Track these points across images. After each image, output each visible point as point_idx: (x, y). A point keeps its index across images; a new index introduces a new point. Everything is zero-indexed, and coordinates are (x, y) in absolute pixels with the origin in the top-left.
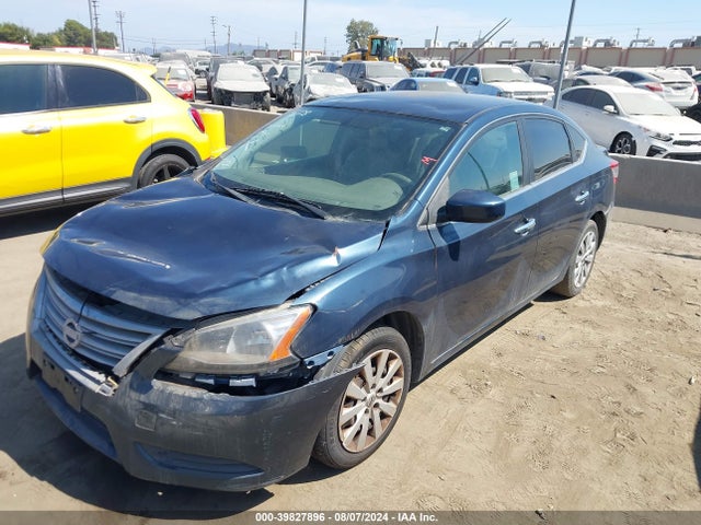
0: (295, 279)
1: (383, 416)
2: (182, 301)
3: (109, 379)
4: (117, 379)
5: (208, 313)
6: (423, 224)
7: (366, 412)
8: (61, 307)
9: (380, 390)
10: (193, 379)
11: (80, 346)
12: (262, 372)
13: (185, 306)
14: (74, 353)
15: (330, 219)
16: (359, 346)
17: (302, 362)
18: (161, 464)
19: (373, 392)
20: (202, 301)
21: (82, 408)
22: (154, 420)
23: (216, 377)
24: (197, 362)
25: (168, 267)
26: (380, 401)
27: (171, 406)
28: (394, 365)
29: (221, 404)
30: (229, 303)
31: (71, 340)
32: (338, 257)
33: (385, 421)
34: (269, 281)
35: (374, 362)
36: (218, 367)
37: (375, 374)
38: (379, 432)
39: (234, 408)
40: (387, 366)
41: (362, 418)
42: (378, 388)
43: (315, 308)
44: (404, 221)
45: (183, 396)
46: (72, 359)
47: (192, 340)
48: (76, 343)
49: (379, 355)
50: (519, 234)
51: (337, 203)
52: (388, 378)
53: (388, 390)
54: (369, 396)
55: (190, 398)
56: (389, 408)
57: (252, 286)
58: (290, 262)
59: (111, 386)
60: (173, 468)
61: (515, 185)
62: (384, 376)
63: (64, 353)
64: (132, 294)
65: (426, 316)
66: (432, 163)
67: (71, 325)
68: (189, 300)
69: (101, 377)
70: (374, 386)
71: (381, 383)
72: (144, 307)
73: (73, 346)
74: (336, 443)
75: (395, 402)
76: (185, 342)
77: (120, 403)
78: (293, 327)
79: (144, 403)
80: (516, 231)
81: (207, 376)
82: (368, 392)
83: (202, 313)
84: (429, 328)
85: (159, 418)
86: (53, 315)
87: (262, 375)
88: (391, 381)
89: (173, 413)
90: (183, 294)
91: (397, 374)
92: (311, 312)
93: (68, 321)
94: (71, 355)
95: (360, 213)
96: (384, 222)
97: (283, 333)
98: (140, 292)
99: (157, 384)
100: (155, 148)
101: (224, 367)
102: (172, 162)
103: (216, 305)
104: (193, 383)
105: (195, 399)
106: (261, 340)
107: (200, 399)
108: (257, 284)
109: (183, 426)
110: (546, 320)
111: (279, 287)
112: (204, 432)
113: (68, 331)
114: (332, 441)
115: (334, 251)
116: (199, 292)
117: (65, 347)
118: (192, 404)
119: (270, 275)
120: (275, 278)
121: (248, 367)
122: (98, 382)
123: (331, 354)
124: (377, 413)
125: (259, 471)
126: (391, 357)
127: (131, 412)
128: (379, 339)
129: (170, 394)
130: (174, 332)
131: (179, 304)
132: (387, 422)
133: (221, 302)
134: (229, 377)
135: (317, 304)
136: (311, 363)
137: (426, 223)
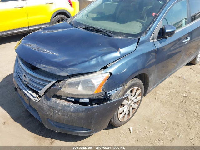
0: (104, 61)
1: (133, 109)
2: (62, 69)
3: (38, 96)
4: (40, 97)
5: (71, 74)
6: (152, 40)
7: (128, 108)
8: (22, 69)
9: (133, 101)
10: (67, 99)
11: (28, 83)
12: (91, 97)
13: (63, 70)
14: (27, 86)
15: (116, 37)
16: (126, 87)
17: (106, 94)
18: (56, 126)
19: (130, 102)
20: (69, 69)
21: (30, 105)
22: (53, 112)
23: (75, 98)
24: (67, 93)
25: (57, 55)
26: (132, 104)
27: (59, 108)
28: (138, 92)
29: (76, 109)
30: (79, 70)
31: (26, 81)
32: (120, 52)
33: (134, 110)
34: (93, 62)
35: (131, 92)
36: (75, 95)
37: (131, 96)
38: (131, 114)
39: (81, 110)
40: (136, 93)
41: (126, 111)
42: (132, 100)
43: (111, 74)
44: (145, 38)
45: (63, 105)
46: (26, 88)
47: (66, 85)
48: (27, 82)
49: (133, 89)
50: (184, 43)
51: (119, 31)
52: (136, 97)
53: (135, 100)
54: (129, 103)
55: (65, 105)
56: (135, 106)
57: (87, 64)
58: (101, 54)
59: (38, 99)
60: (60, 127)
61: (184, 25)
62: (134, 96)
63: (23, 85)
64: (43, 66)
65: (151, 75)
66: (156, 16)
67: (25, 76)
68: (64, 69)
69: (35, 95)
70: (131, 99)
71: (133, 98)
72: (48, 70)
73: (26, 83)
74: (117, 120)
75: (137, 104)
76: (63, 86)
77: (41, 105)
78: (103, 81)
79: (49, 106)
80: (183, 42)
81: (71, 98)
82: (129, 101)
83: (69, 73)
84: (151, 78)
85: (54, 112)
86: (20, 72)
87: (91, 98)
88: (137, 98)
89: (59, 111)
90: (62, 66)
91: (139, 95)
92: (109, 75)
93: (24, 75)
94: (25, 86)
95: (128, 35)
96: (137, 39)
97: (99, 83)
98: (46, 65)
99: (53, 99)
100: (57, 13)
101: (78, 95)
102: (62, 17)
103: (74, 71)
104: (66, 100)
105: (67, 106)
106: (90, 85)
107: (69, 106)
108: (89, 63)
109: (63, 115)
110: (187, 73)
111: (97, 64)
112: (70, 118)
113: (24, 78)
114: (116, 119)
115: (118, 50)
116: (68, 65)
117: (24, 84)
118: (66, 108)
119: (94, 59)
120: (96, 60)
121: (86, 95)
122: (34, 97)
123: (117, 90)
124: (131, 108)
125: (90, 130)
126: (138, 89)
127: (45, 109)
128: (134, 84)
129: (58, 103)
130: (59, 81)
131: (60, 69)
132: (134, 111)
133: (76, 70)
134: (79, 98)
135: (112, 72)
136: (109, 94)
137: (153, 39)
